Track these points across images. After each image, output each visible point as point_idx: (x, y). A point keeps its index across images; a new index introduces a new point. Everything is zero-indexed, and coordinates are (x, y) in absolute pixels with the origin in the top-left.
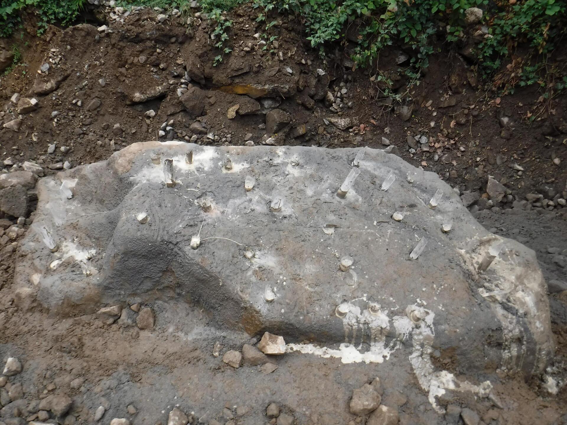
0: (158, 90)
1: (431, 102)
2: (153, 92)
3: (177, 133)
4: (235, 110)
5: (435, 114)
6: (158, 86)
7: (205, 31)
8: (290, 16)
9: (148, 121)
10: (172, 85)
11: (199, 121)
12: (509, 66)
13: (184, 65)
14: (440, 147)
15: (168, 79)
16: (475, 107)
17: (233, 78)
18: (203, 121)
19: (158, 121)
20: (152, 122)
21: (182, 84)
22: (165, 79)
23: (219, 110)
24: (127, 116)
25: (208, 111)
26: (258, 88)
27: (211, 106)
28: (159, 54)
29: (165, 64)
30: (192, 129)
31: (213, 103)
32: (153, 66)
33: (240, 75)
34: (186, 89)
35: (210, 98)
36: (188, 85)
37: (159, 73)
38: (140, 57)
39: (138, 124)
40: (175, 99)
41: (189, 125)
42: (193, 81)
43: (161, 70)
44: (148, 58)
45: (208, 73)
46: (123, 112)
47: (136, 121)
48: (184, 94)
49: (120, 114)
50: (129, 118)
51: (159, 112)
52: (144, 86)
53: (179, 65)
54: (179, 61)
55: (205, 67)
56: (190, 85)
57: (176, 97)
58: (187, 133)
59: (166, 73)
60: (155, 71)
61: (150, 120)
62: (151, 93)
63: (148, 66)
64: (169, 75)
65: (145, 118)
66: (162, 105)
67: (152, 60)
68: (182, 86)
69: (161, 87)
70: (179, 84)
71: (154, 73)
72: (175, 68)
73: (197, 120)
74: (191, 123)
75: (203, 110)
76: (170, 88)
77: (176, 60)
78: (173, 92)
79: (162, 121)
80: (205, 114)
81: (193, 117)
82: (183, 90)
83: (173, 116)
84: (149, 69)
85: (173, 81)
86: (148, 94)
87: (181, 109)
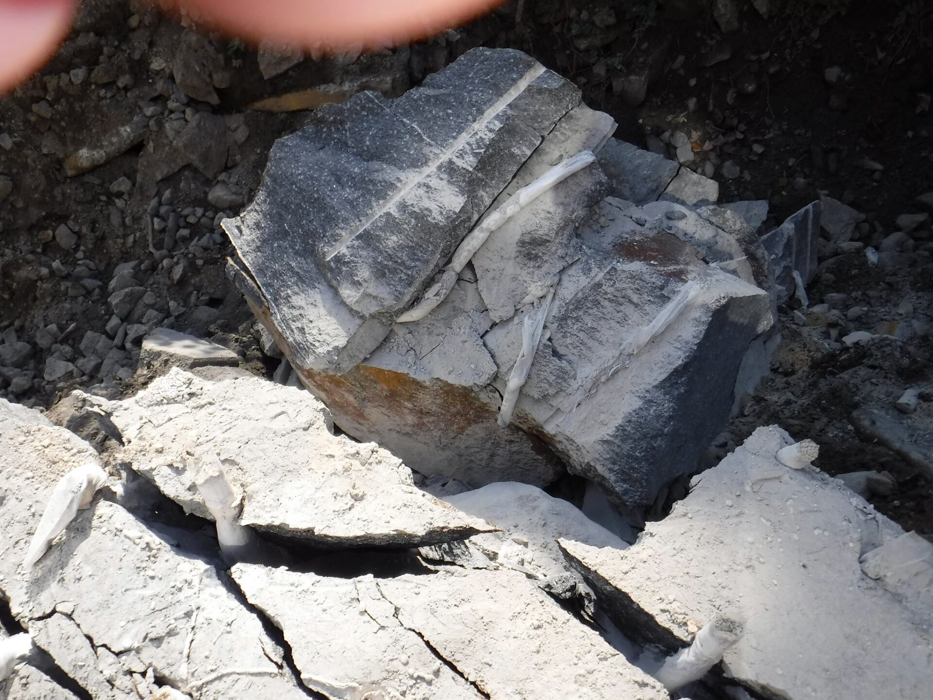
0: (125, 134)
1: (681, 58)
2: (114, 140)
3: (183, 216)
5: (693, 82)
6: (123, 125)
9: (119, 203)
10: (151, 117)
11: (224, 182)
13: (167, 71)
14: (713, 150)
15: (140, 108)
16: (772, 54)
17: (274, 80)
18: (232, 180)
19: (139, 197)
20: (128, 203)
21: (171, 112)
22: (134, 109)
23: (258, 151)
24: (75, 200)
25: (238, 157)
26: (329, 92)
27: (241, 146)
28: (110, 57)
29: (127, 76)
30: (213, 203)
31: (243, 139)
32: (106, 86)
33: (287, 71)
34: (183, 122)
35: (235, 130)
36: (184, 112)
37: (119, 99)
38: (72, 72)
39: (101, 211)
40: (164, 146)
41: (206, 193)
42: (192, 103)
43: (123, 92)
44: (90, 71)
45: (221, 79)
46: (64, 194)
47: (96, 206)
48: (179, 132)
49: (59, 198)
50: (79, 203)
51: (139, 178)
52: (94, 131)
53: (158, 73)
54: (156, 64)
55: (211, 68)
56: (188, 111)
57: (165, 141)
58: (205, 211)
59: (134, 95)
60: (109, 95)
61: (124, 199)
62: (112, 144)
63: (93, 87)
64: (142, 98)
65: (111, 196)
66: (141, 162)
67: (99, 74)
68: (172, 116)
69: (130, 127)
70: (166, 113)
71: (108, 101)
72: (150, 81)
73: (218, 182)
74: (207, 189)
75: (228, 156)
76: (150, 124)
77: (149, 64)
78: (158, 132)
79: (148, 197)
80: (235, 165)
81: (210, 175)
82: (176, 124)
83: (167, 181)
84: (96, 94)
85: (151, 109)
86: (107, 146)
87: (182, 164)
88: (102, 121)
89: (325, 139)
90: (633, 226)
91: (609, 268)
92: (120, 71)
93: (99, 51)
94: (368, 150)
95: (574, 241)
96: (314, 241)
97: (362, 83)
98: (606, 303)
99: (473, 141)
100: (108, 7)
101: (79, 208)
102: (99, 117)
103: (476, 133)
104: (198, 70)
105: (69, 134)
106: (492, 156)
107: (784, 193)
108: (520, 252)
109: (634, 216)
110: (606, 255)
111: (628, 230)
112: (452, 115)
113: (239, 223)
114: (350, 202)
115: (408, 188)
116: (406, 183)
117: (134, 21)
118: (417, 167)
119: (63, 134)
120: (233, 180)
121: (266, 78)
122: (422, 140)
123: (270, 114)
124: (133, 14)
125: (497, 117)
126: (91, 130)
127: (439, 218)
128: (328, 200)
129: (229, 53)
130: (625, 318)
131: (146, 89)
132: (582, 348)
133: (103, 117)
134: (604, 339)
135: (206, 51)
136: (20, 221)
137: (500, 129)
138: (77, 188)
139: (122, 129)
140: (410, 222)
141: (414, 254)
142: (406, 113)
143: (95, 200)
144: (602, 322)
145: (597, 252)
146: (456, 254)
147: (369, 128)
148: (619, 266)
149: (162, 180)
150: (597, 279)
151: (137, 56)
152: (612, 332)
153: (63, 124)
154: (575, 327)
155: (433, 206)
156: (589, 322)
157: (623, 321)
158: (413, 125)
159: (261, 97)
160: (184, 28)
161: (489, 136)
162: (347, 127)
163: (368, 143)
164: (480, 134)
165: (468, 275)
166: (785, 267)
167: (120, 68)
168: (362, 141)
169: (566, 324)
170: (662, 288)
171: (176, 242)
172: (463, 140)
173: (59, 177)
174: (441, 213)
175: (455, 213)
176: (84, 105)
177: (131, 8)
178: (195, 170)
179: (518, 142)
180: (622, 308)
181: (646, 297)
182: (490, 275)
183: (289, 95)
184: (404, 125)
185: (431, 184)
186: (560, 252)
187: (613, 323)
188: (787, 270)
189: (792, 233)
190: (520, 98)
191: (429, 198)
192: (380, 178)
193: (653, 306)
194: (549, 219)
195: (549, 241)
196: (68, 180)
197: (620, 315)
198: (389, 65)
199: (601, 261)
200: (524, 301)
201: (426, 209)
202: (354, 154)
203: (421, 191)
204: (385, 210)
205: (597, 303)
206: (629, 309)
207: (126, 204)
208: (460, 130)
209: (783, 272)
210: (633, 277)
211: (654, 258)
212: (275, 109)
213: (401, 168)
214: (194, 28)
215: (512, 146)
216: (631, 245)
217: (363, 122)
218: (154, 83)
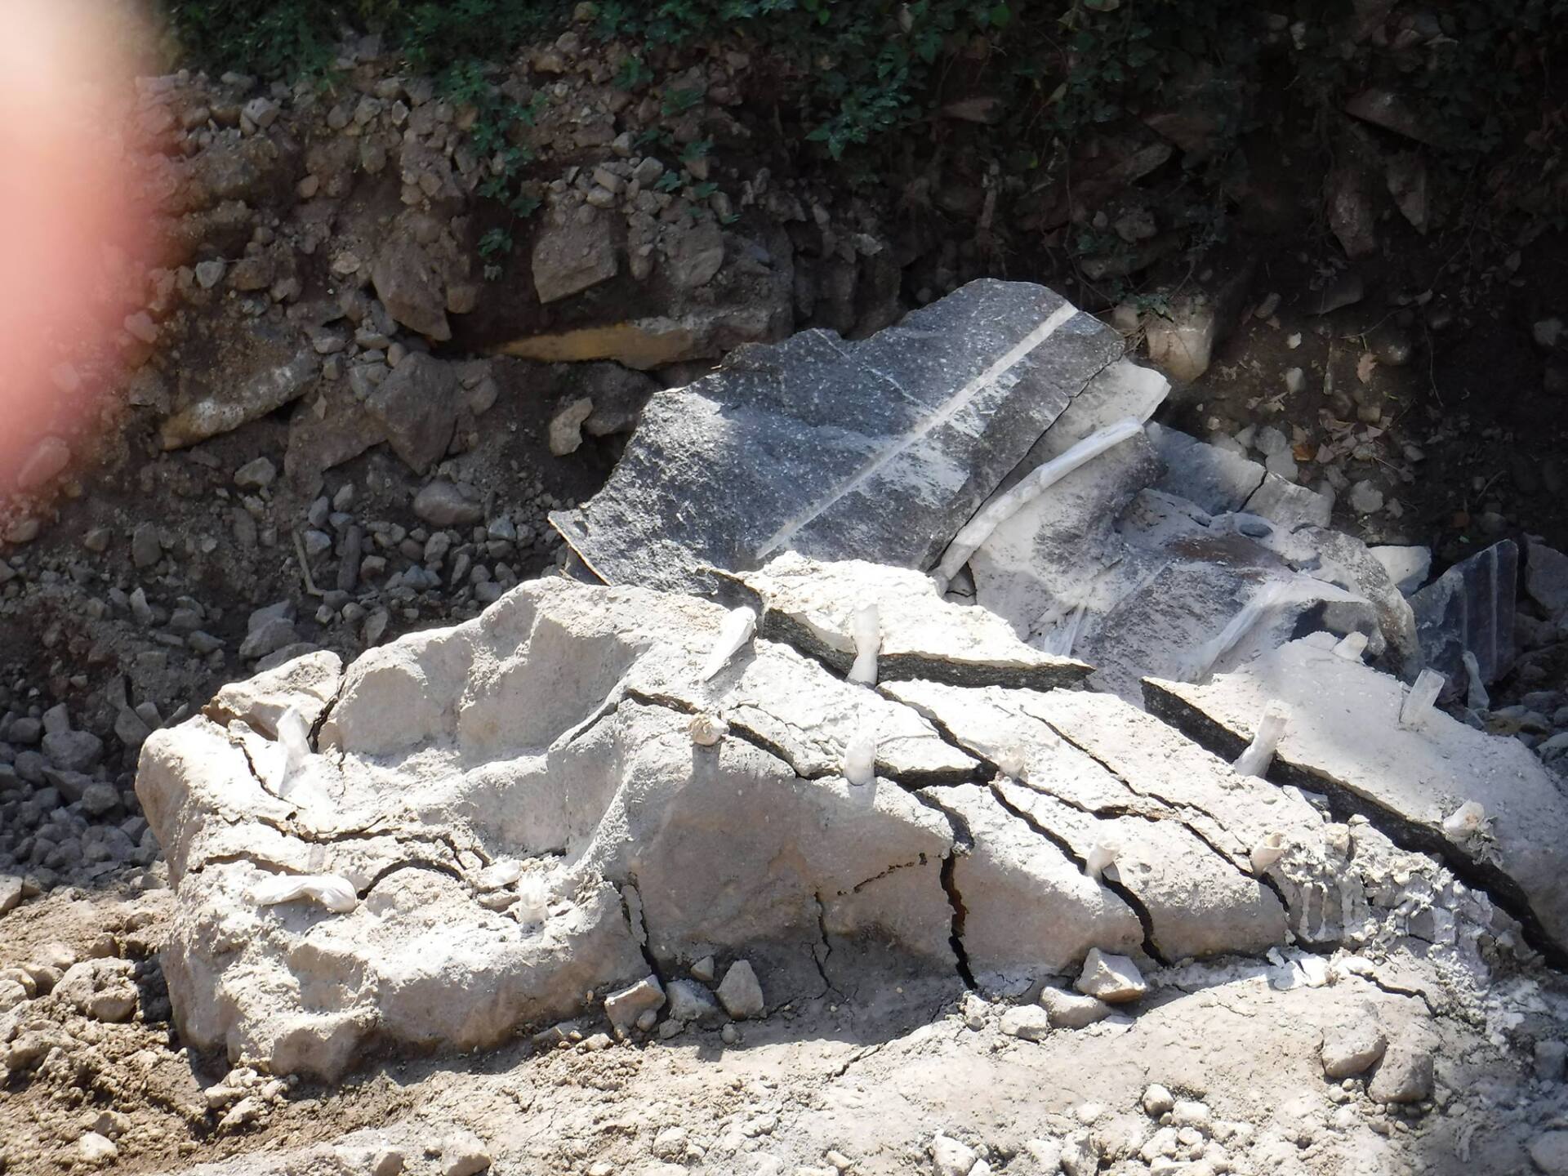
0: (281, 381)
1: (1274, 298)
2: (263, 389)
3: (371, 533)
4: (578, 422)
5: (1295, 341)
6: (280, 365)
7: (431, 143)
8: (730, 57)
9: (252, 503)
10: (326, 355)
11: (447, 479)
12: (1531, 139)
13: (362, 277)
14: (1334, 461)
15: (308, 338)
17: (556, 306)
18: (462, 475)
19: (290, 496)
20: (270, 504)
21: (363, 348)
22: (298, 338)
23: (514, 428)
24: (175, 492)
25: (473, 437)
26: (655, 330)
27: (480, 418)
28: (266, 245)
29: (292, 281)
30: (425, 514)
31: (487, 405)
32: (250, 294)
33: (582, 292)
34: (383, 367)
35: (472, 388)
36: (385, 351)
37: (274, 318)
38: (200, 266)
39: (220, 516)
40: (345, 407)
41: (411, 497)
42: (403, 334)
43: (280, 307)
44: (229, 266)
45: (461, 297)
46: (156, 479)
47: (209, 506)
48: (376, 385)
49: (147, 486)
50: (181, 498)
51: (289, 463)
52: (229, 371)
53: (343, 279)
54: (342, 264)
55: (446, 277)
56: (395, 350)
57: (348, 399)
58: (409, 530)
59: (299, 314)
60: (259, 311)
61: (261, 498)
62: (258, 396)
63: (232, 294)
64: (311, 320)
65: (239, 492)
66: (296, 433)
67: (246, 272)
68: (366, 355)
69: (292, 369)
70: (354, 349)
71: (256, 321)
72: (331, 291)
73: (433, 478)
74: (413, 490)
75: (454, 434)
76: (326, 366)
77: (329, 263)
78: (336, 381)
79: (305, 496)
80: (465, 451)
81: (418, 467)
82: (373, 371)
83: (343, 470)
84: (235, 307)
85: (329, 340)
86: (249, 400)
87: (369, 443)
88: (245, 355)
89: (741, 394)
90: (1193, 525)
91: (1162, 568)
92: (281, 271)
93: (245, 233)
94: (817, 410)
95: (1113, 537)
96: (732, 536)
97: (717, 319)
98: (1158, 617)
99: (979, 399)
100: (273, 160)
101: (183, 507)
102: (239, 347)
103: (983, 390)
104: (425, 278)
105: (186, 373)
106: (1004, 420)
107: (1463, 539)
108: (1038, 551)
109: (1194, 515)
110: (1157, 555)
111: (1185, 528)
112: (947, 365)
113: (581, 518)
114: (793, 480)
115: (883, 461)
116: (881, 454)
117: (308, 187)
118: (898, 432)
119: (173, 373)
120: (466, 474)
121: (543, 300)
122: (901, 398)
123: (538, 363)
124: (309, 175)
125: (1012, 369)
126: (224, 370)
127: (931, 499)
128: (758, 476)
129: (482, 253)
130: (1184, 636)
131: (322, 304)
132: (1125, 678)
133: (246, 347)
134: (1155, 665)
135: (441, 247)
136: (70, 522)
137: (1017, 385)
138: (180, 471)
139: (278, 372)
140: (888, 504)
141: (891, 550)
142: (876, 362)
143: (208, 495)
144: (1153, 643)
145: (1145, 551)
146: (949, 552)
147: (819, 380)
148: (1175, 567)
149: (330, 469)
150: (1146, 584)
151: (309, 247)
152: (1166, 656)
153: (176, 354)
154: (1115, 651)
155: (921, 483)
156: (1134, 642)
157: (1182, 640)
158: (888, 378)
159: (528, 333)
160: (404, 206)
161: (1000, 394)
162: (781, 378)
163: (816, 401)
164: (989, 391)
165: (962, 585)
166: (1449, 643)
167: (280, 264)
168: (807, 398)
169: (1103, 647)
170: (1232, 592)
171: (359, 579)
172: (963, 399)
173: (151, 449)
174: (934, 493)
175: (953, 492)
176: (214, 324)
177: (308, 165)
178: (392, 454)
179: (1038, 404)
180: (1179, 622)
181: (1212, 605)
182: (995, 583)
183: (579, 331)
184: (873, 377)
185: (919, 455)
186: (1094, 552)
187: (1168, 644)
188: (1454, 650)
189: (1459, 586)
190: (1043, 345)
191: (916, 473)
192: (841, 447)
193: (1221, 617)
194: (1079, 506)
195: (1078, 536)
196: (165, 455)
197: (1176, 632)
198: (764, 291)
199: (1150, 561)
200: (1043, 619)
201: (914, 487)
202: (791, 416)
203: (905, 464)
204: (849, 489)
205: (1145, 617)
206: (1190, 623)
207: (265, 506)
208: (960, 385)
209: (1445, 651)
210: (1194, 580)
211: (1223, 559)
212: (547, 356)
213: (871, 435)
214: (427, 208)
215: (1031, 408)
216: (1191, 544)
217: (808, 371)
218: (336, 296)
